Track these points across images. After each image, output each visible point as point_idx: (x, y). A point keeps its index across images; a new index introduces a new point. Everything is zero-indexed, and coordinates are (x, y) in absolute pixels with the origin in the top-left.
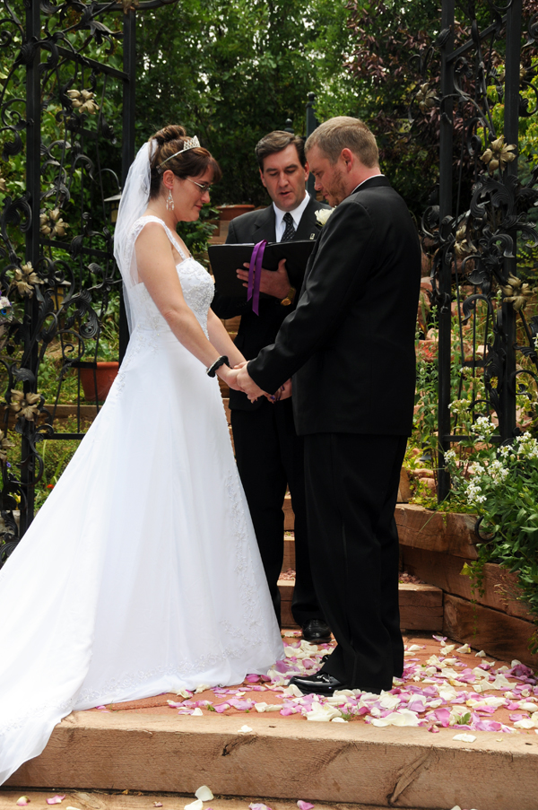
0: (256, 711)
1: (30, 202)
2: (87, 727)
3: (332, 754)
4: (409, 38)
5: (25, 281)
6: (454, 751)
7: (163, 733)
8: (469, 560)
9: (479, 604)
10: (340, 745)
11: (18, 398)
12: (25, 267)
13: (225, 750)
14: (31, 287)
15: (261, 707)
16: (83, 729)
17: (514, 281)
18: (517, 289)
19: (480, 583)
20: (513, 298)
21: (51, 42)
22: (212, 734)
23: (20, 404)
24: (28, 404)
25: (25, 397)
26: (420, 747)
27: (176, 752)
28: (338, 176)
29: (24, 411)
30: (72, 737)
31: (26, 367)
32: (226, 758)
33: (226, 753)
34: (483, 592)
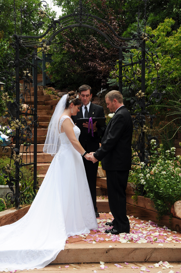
0: (106, 241)
1: (17, 103)
2: (72, 248)
3: (132, 251)
4: (82, 43)
5: (17, 125)
6: (160, 248)
7: (91, 249)
8: (133, 195)
9: (135, 206)
10: (134, 249)
11: (15, 156)
12: (17, 121)
13: (106, 252)
14: (18, 126)
15: (107, 240)
16: (71, 249)
17: (144, 126)
18: (145, 128)
19: (136, 201)
20: (145, 131)
21: (24, 61)
22: (103, 248)
23: (16, 158)
24: (18, 158)
25: (17, 156)
26: (152, 248)
27: (94, 253)
28: (113, 105)
29: (17, 160)
30: (68, 251)
31: (17, 148)
32: (107, 254)
33: (107, 252)
34: (137, 203)
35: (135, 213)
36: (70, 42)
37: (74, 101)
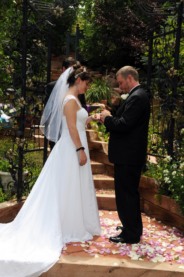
0: (113, 254)
1: (23, 78)
2: (66, 263)
3: (143, 273)
5: (21, 103)
6: (181, 273)
7: (91, 266)
8: (156, 193)
9: (158, 206)
10: (146, 271)
11: (18, 140)
12: (21, 99)
13: (110, 271)
14: (23, 105)
15: (114, 252)
16: (65, 264)
17: (175, 111)
18: (176, 114)
19: (160, 201)
20: (175, 117)
21: (32, 26)
22: (106, 266)
23: (19, 142)
24: (21, 142)
25: (21, 140)
26: (171, 271)
27: (94, 271)
29: (20, 144)
30: (61, 266)
31: (20, 130)
32: (110, 273)
33: (110, 272)
34: (160, 203)
35: (158, 214)
36: (104, 15)
37: (81, 75)
